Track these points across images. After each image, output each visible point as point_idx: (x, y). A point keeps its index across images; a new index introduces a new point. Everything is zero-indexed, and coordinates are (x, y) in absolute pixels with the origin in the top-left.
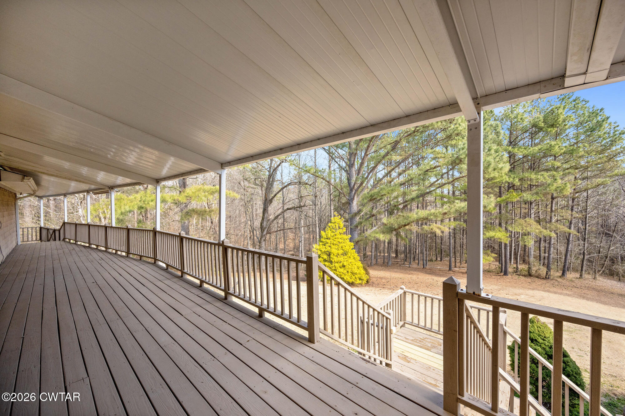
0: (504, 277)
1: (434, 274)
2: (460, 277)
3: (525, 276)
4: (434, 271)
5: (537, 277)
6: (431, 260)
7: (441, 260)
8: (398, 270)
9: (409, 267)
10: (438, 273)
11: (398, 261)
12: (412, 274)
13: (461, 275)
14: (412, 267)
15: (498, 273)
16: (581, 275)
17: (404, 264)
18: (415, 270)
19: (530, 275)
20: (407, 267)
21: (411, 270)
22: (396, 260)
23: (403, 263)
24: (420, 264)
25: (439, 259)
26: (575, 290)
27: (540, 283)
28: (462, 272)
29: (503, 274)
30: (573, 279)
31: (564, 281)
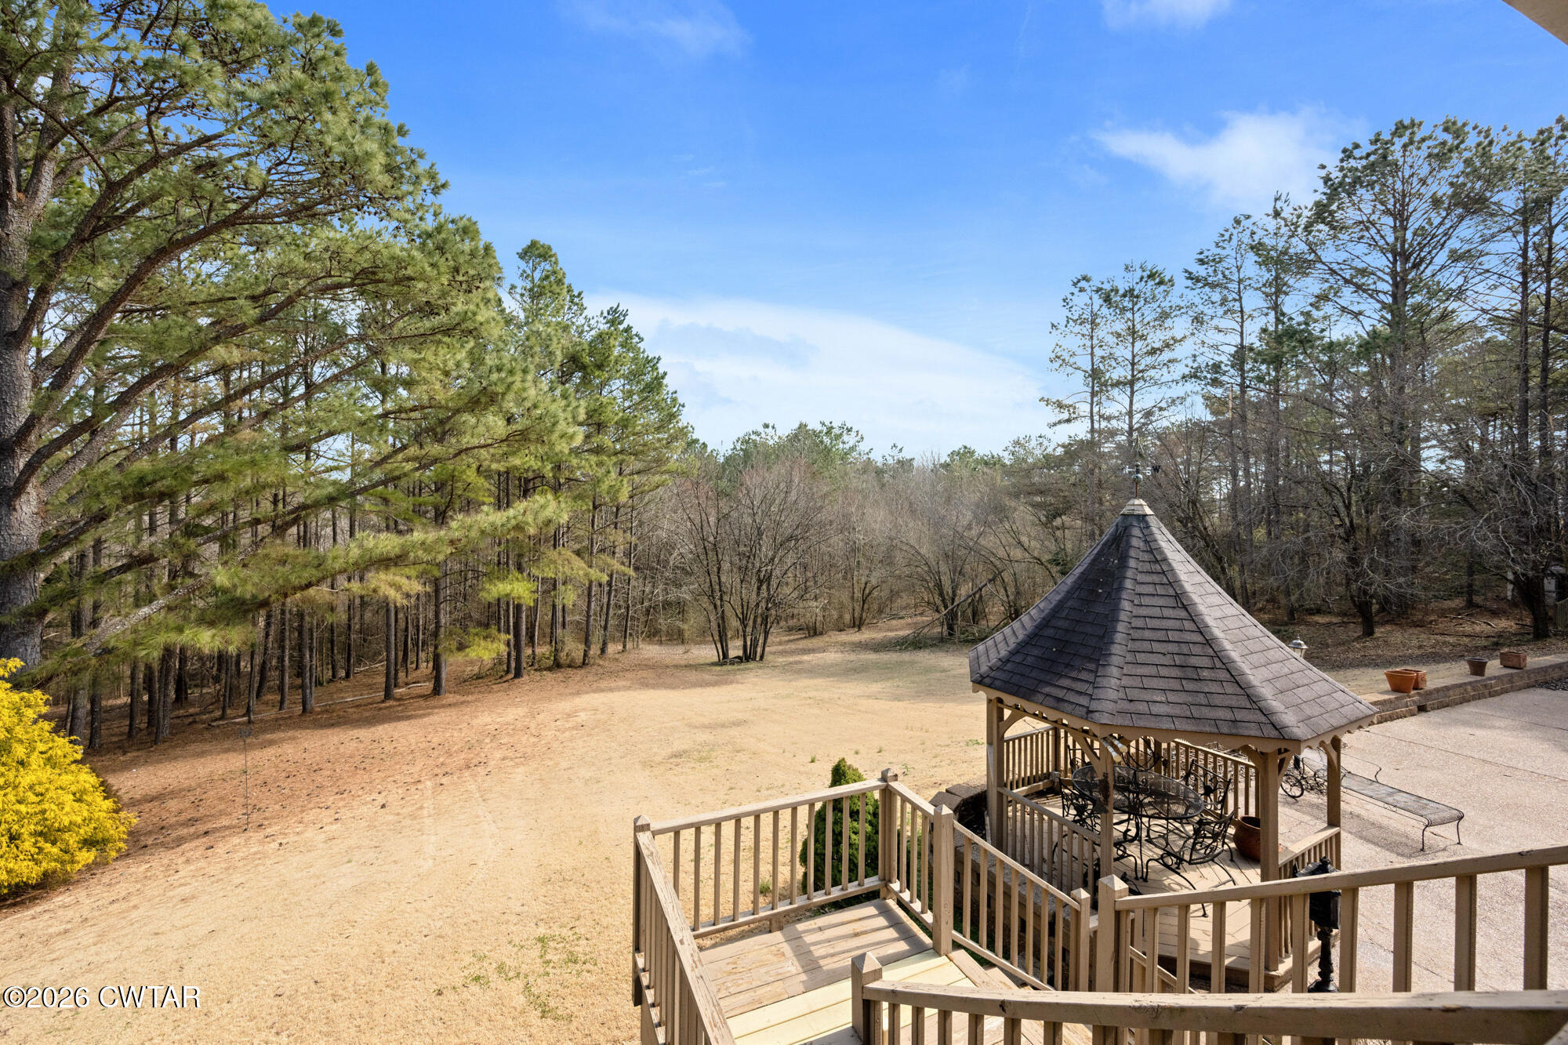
0: (516, 681)
1: (345, 723)
2: (420, 708)
3: (549, 669)
4: (342, 713)
5: (570, 666)
6: (319, 683)
7: (348, 676)
8: (207, 747)
9: (250, 722)
10: (355, 716)
11: (192, 710)
12: (271, 743)
13: (422, 703)
14: (262, 720)
15: (501, 677)
16: (624, 647)
17: (222, 717)
18: (278, 724)
19: (557, 665)
20: (238, 723)
21: (264, 731)
22: (182, 712)
23: (218, 713)
24: (286, 704)
25: (343, 673)
26: (628, 675)
27: (578, 678)
28: (422, 696)
29: (511, 676)
30: (617, 656)
31: (606, 664)
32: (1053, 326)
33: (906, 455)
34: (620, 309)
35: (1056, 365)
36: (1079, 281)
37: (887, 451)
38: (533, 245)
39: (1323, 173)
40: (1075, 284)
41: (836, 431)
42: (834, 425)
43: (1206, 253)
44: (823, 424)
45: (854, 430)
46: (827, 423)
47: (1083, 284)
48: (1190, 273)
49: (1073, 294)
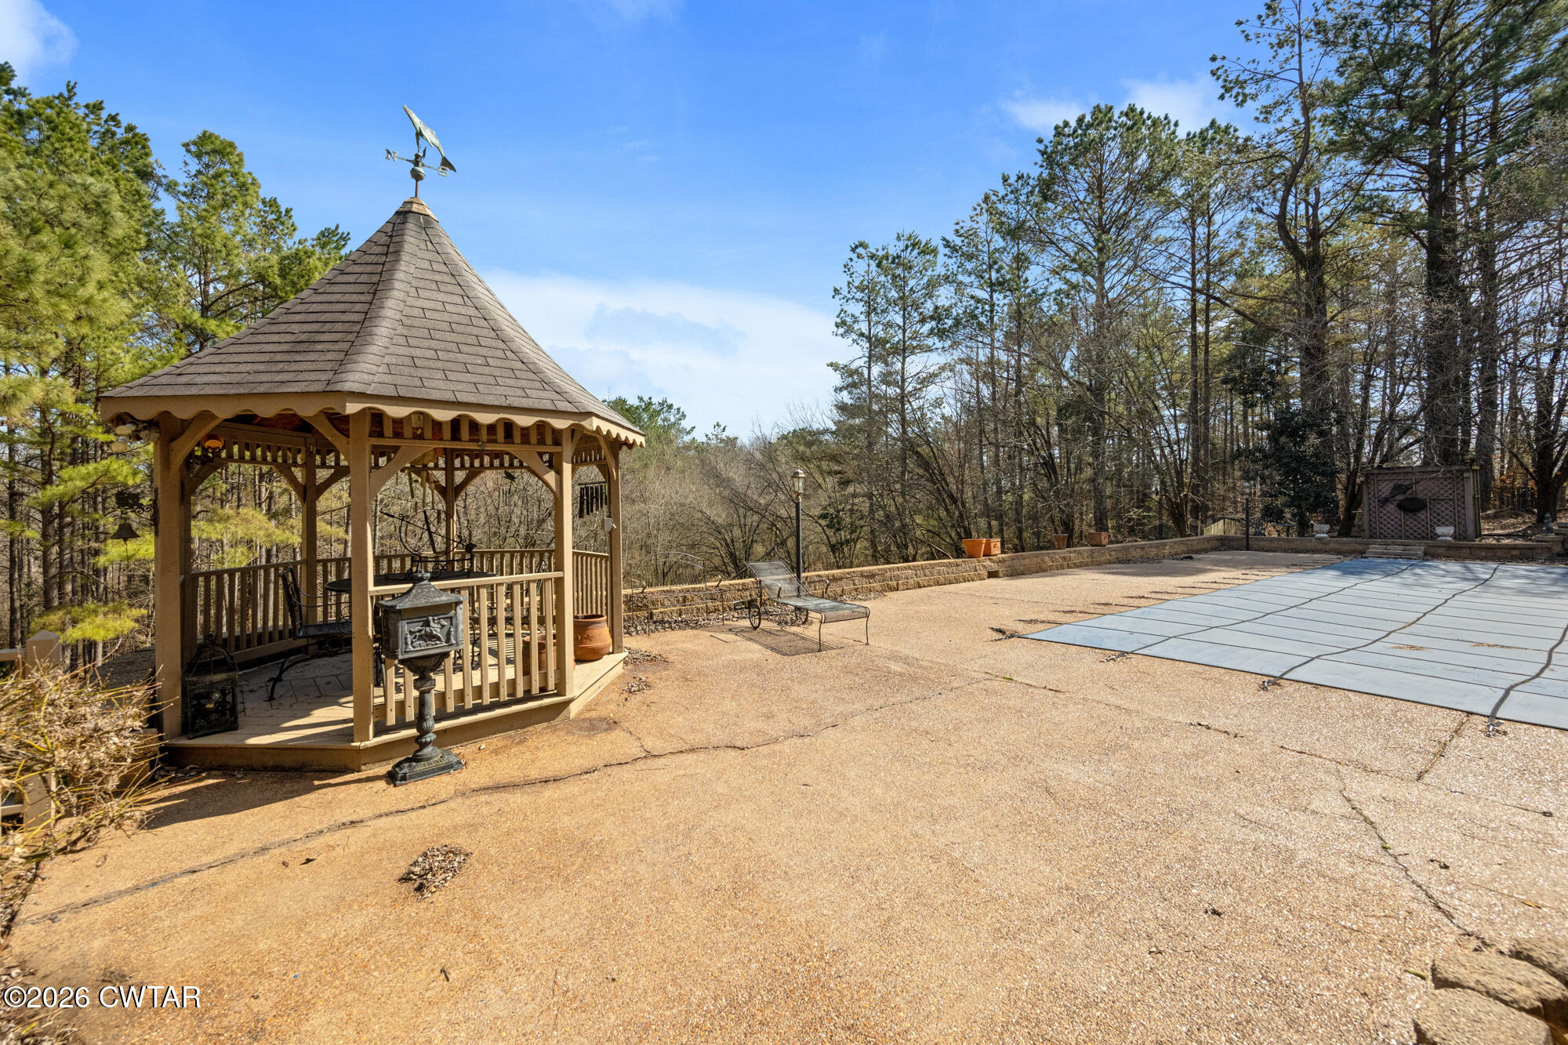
32: (836, 290)
33: (730, 433)
34: (340, 231)
35: (841, 330)
36: (856, 247)
37: (710, 431)
38: (206, 137)
39: (1041, 147)
40: (853, 250)
41: (656, 407)
42: (654, 401)
43: (961, 224)
44: (641, 399)
45: (675, 407)
46: (646, 399)
47: (860, 250)
48: (948, 241)
49: (851, 260)
